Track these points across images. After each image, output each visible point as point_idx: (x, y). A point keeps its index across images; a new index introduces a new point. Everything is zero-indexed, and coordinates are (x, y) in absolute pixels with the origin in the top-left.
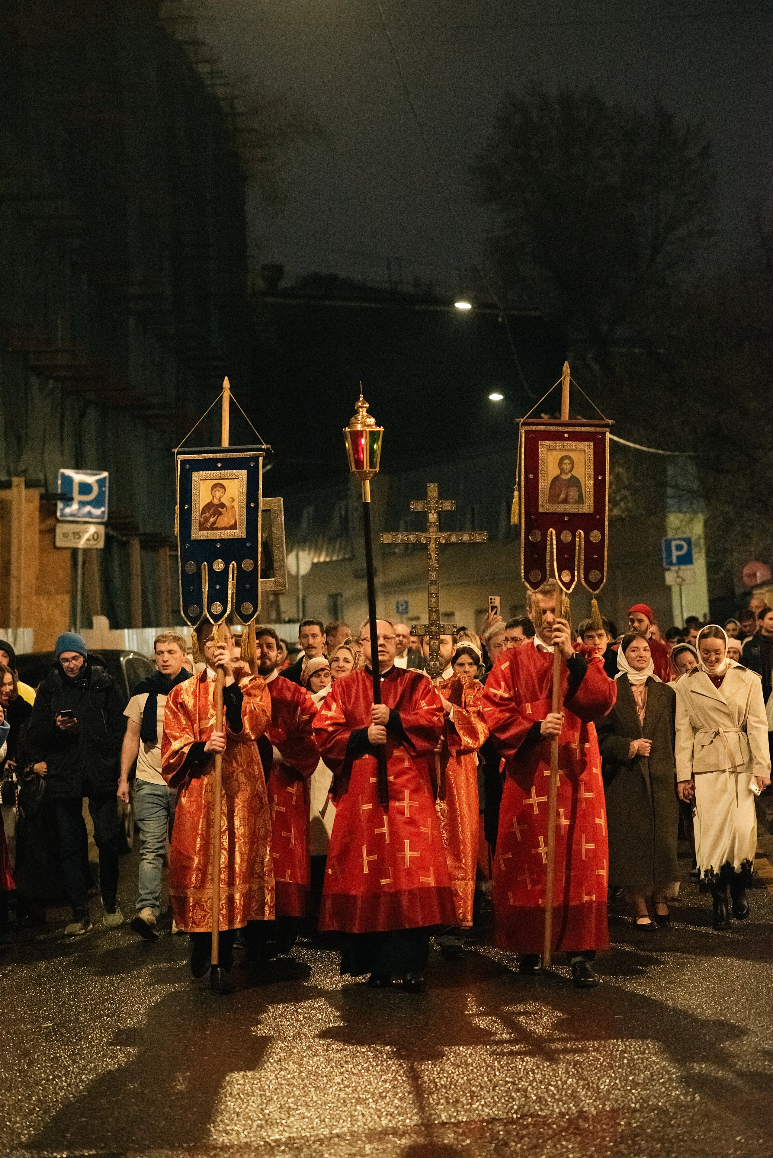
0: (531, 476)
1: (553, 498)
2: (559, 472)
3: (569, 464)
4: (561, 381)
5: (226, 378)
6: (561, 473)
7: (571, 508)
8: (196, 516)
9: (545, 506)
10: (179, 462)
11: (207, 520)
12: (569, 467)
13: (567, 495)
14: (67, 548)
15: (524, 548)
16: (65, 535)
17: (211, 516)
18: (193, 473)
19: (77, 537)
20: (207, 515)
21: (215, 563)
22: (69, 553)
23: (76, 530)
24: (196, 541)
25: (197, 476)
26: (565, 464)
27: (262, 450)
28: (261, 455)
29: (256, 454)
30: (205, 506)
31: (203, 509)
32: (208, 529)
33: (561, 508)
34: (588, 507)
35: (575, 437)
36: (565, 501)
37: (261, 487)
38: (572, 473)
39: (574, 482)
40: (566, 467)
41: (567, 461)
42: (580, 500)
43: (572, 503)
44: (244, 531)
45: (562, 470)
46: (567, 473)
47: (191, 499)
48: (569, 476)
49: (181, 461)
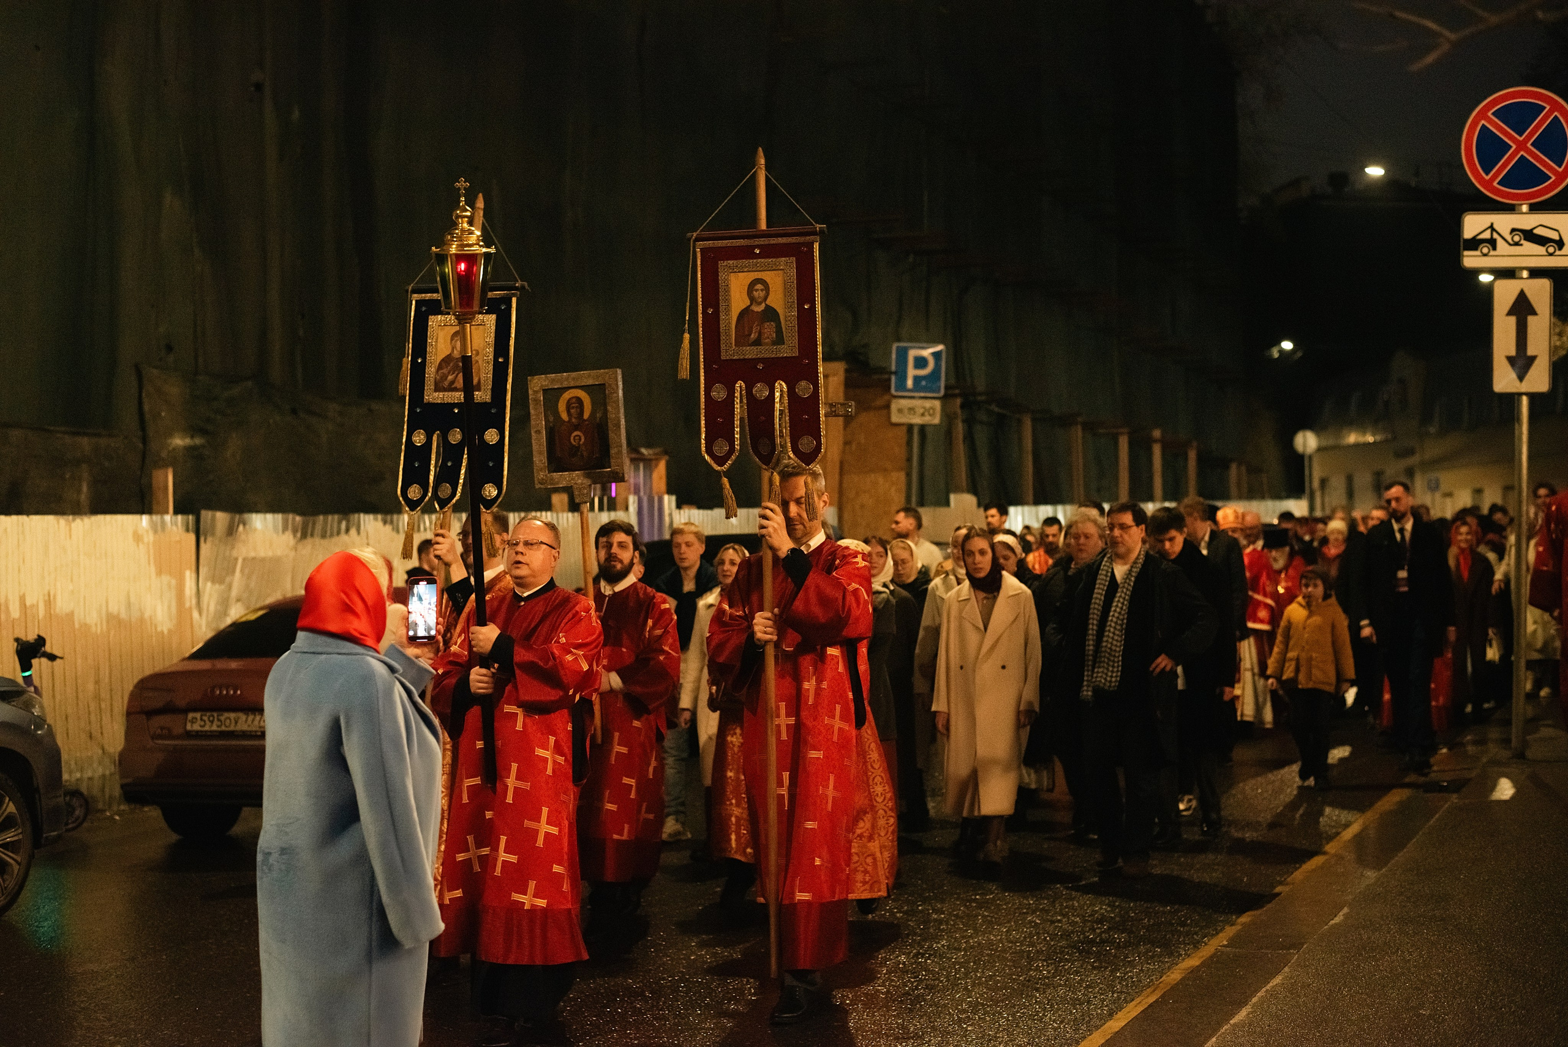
0: (710, 311)
1: (742, 338)
2: (748, 303)
3: (762, 290)
4: (755, 172)
5: (481, 195)
6: (751, 304)
7: (766, 351)
8: (431, 371)
9: (730, 350)
10: (414, 302)
11: (445, 377)
12: (762, 294)
13: (760, 334)
14: (903, 424)
15: (705, 409)
16: (900, 411)
17: (449, 373)
18: (430, 317)
19: (912, 412)
20: (445, 371)
21: (451, 432)
22: (904, 429)
23: (910, 406)
24: (430, 404)
25: (434, 321)
26: (757, 290)
27: (516, 289)
28: (514, 295)
29: (507, 294)
30: (443, 360)
31: (440, 364)
32: (445, 390)
33: (750, 352)
34: (789, 349)
35: (770, 252)
36: (758, 342)
37: (513, 335)
38: (768, 302)
39: (770, 314)
40: (759, 294)
41: (759, 286)
42: (779, 340)
43: (767, 344)
44: (489, 393)
45: (752, 300)
46: (760, 304)
47: (426, 351)
48: (763, 307)
49: (416, 301)
